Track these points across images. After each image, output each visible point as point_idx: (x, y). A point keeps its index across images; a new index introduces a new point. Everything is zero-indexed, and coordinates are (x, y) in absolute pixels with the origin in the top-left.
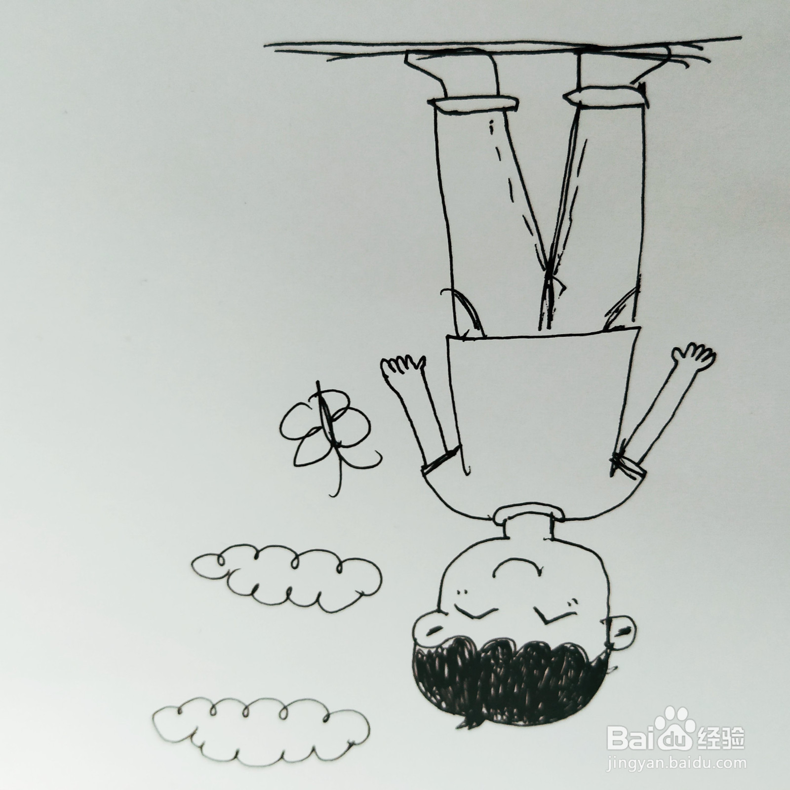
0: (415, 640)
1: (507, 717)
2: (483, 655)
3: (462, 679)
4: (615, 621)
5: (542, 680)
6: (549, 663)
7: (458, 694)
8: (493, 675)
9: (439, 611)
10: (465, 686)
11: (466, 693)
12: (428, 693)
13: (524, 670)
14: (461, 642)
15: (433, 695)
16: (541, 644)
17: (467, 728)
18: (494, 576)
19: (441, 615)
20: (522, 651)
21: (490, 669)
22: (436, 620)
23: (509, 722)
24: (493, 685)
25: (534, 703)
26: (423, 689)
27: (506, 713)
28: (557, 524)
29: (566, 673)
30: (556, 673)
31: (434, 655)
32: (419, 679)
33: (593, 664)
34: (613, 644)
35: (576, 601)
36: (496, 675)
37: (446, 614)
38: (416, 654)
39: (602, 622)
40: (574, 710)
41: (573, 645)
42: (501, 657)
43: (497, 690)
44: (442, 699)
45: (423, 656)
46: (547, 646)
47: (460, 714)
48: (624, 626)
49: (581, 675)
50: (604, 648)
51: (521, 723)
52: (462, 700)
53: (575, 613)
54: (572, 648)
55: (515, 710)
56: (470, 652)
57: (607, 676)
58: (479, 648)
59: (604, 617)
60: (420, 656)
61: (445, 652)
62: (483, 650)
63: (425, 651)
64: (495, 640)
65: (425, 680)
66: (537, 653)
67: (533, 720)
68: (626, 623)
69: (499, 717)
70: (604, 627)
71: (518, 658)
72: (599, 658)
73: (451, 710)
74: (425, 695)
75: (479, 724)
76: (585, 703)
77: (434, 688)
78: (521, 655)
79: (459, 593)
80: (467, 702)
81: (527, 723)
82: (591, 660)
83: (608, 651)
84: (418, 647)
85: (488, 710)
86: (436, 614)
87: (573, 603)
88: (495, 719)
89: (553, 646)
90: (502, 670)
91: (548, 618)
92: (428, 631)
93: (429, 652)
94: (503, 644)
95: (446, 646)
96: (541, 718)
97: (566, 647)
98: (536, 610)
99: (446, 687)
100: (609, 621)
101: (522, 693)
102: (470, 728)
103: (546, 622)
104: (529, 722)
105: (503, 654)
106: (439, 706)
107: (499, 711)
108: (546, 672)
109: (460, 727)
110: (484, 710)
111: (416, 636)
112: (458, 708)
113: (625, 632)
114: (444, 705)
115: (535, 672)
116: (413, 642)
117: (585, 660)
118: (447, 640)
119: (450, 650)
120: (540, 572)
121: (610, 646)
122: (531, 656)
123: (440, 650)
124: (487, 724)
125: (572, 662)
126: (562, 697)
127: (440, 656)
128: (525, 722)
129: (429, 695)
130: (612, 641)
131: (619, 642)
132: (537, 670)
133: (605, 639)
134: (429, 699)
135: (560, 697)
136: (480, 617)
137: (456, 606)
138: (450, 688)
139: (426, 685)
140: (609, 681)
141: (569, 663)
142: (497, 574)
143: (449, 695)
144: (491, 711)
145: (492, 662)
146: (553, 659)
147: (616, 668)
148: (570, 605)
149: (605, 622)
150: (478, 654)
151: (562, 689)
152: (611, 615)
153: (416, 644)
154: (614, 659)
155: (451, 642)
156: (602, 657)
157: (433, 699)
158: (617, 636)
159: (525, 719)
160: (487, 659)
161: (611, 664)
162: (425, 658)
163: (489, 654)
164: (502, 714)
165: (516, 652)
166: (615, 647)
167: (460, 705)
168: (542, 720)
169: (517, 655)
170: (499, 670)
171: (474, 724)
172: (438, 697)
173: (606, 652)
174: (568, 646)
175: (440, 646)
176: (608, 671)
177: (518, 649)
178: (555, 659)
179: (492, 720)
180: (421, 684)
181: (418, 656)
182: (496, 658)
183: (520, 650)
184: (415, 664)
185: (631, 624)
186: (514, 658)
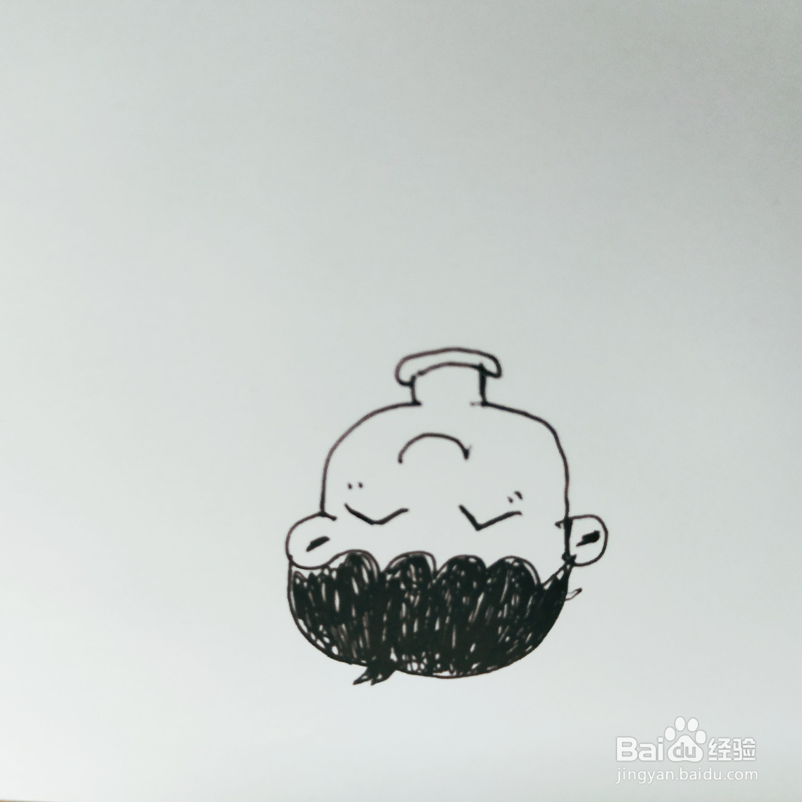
0: (290, 557)
1: (426, 666)
2: (389, 577)
3: (360, 613)
4: (576, 524)
5: (475, 612)
6: (482, 587)
7: (355, 632)
8: (404, 606)
9: (323, 514)
10: (365, 624)
11: (366, 633)
12: (312, 634)
13: (448, 597)
14: (356, 558)
15: (320, 636)
16: (472, 560)
17: (369, 682)
18: (400, 461)
19: (326, 520)
20: (444, 570)
21: (399, 598)
22: (319, 528)
23: (428, 672)
24: (405, 620)
25: (463, 644)
26: (305, 628)
27: (425, 661)
28: (490, 381)
29: (508, 600)
30: (493, 601)
31: (319, 580)
32: (298, 613)
33: (547, 587)
34: (574, 557)
35: (519, 495)
36: (409, 605)
37: (333, 518)
38: (292, 577)
39: (558, 524)
40: (521, 653)
41: (517, 559)
42: (414, 579)
43: (410, 628)
44: (334, 642)
45: (303, 580)
46: (479, 562)
47: (358, 662)
48: (590, 531)
49: (530, 603)
50: (562, 563)
51: (447, 673)
52: (361, 643)
53: (519, 513)
54: (516, 564)
55: (437, 656)
56: (370, 574)
57: (566, 603)
58: (383, 567)
59: (561, 517)
60: (298, 581)
61: (334, 575)
62: (389, 570)
63: (306, 574)
64: (406, 555)
65: (307, 616)
66: (467, 573)
67: (463, 671)
68: (591, 526)
69: (415, 666)
70: (561, 532)
71: (439, 581)
72: (554, 577)
73: (345, 657)
74: (308, 637)
75: (385, 677)
76: (536, 643)
77: (321, 628)
78: (445, 576)
79: (350, 487)
80: (368, 646)
81: (455, 674)
82: (543, 581)
83: (568, 567)
84: (294, 569)
85: (399, 656)
86: (319, 519)
87: (515, 498)
88: (409, 668)
89: (489, 562)
90: (418, 598)
91: (480, 521)
92: (308, 544)
93: (311, 575)
94: (417, 560)
95: (335, 565)
96: (474, 666)
97: (508, 564)
98: (463, 509)
99: (337, 624)
100: (567, 524)
101: (446, 631)
102: (373, 683)
103: (478, 527)
104: (458, 673)
105: (417, 575)
106: (327, 652)
107: (414, 658)
108: (480, 599)
109: (358, 681)
110: (393, 657)
111: (291, 552)
112: (355, 656)
113: (591, 538)
114: (335, 650)
115: (464, 600)
116: (287, 562)
117: (536, 582)
118: (336, 557)
119: (341, 570)
120: (466, 453)
121: (569, 560)
122: (458, 577)
123: (326, 572)
124: (397, 675)
125: (517, 585)
126: (503, 635)
127: (328, 580)
128: (451, 672)
129: (313, 637)
130: (572, 553)
131: (583, 554)
132: (466, 596)
133: (562, 551)
134: (314, 643)
135: (500, 636)
136: (382, 522)
137: (347, 507)
138: (344, 626)
139: (309, 622)
140: (569, 610)
141: (511, 586)
142: (405, 457)
143: (342, 637)
144: (404, 657)
145: (403, 586)
146: (489, 581)
147: (579, 591)
148: (511, 501)
149: (562, 525)
150: (382, 575)
151: (503, 622)
152: (571, 514)
153: (292, 563)
154: (576, 578)
155: (342, 559)
156: (560, 576)
157: (319, 643)
158: (579, 544)
159: (452, 668)
160: (395, 583)
161: (572, 585)
162: (305, 584)
163: (398, 575)
164: (419, 661)
165: (436, 573)
166: (577, 561)
167: (359, 650)
168: (477, 668)
169: (438, 576)
170: (412, 598)
171: (380, 677)
172: (327, 640)
173: (564, 568)
174: (511, 561)
175: (325, 566)
176: (568, 596)
177: (439, 567)
178: (492, 581)
179: (404, 670)
180: (301, 622)
181: (295, 582)
182: (408, 582)
183: (442, 568)
184: (292, 593)
185: (599, 527)
186: (434, 581)
